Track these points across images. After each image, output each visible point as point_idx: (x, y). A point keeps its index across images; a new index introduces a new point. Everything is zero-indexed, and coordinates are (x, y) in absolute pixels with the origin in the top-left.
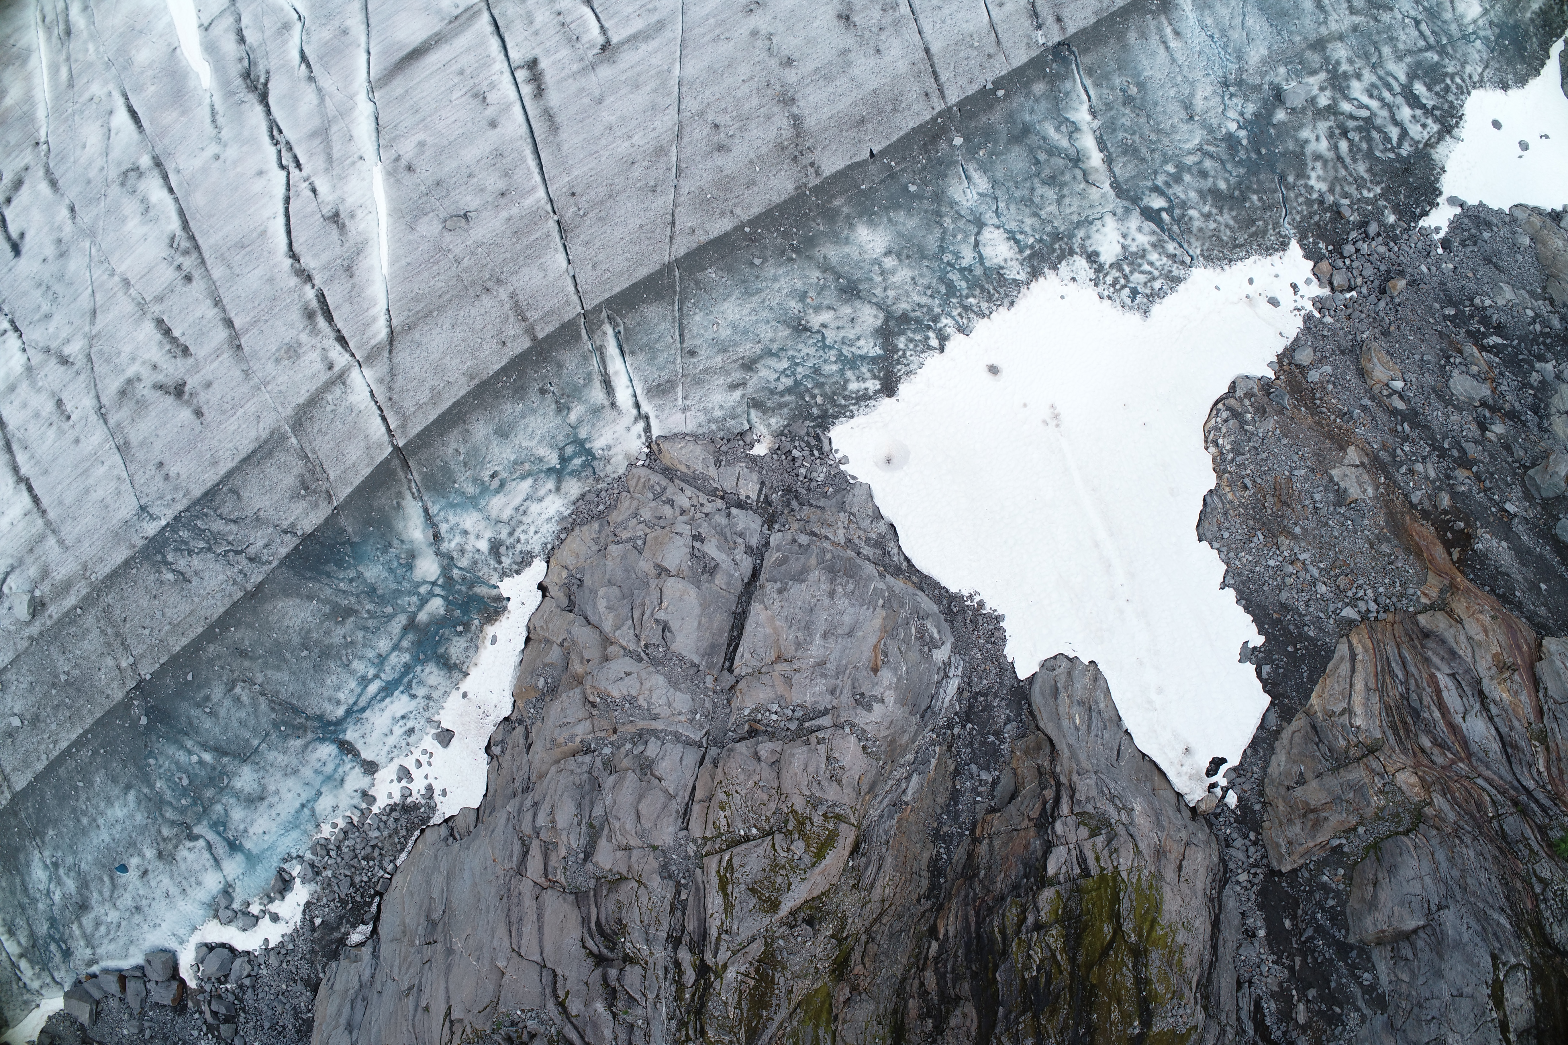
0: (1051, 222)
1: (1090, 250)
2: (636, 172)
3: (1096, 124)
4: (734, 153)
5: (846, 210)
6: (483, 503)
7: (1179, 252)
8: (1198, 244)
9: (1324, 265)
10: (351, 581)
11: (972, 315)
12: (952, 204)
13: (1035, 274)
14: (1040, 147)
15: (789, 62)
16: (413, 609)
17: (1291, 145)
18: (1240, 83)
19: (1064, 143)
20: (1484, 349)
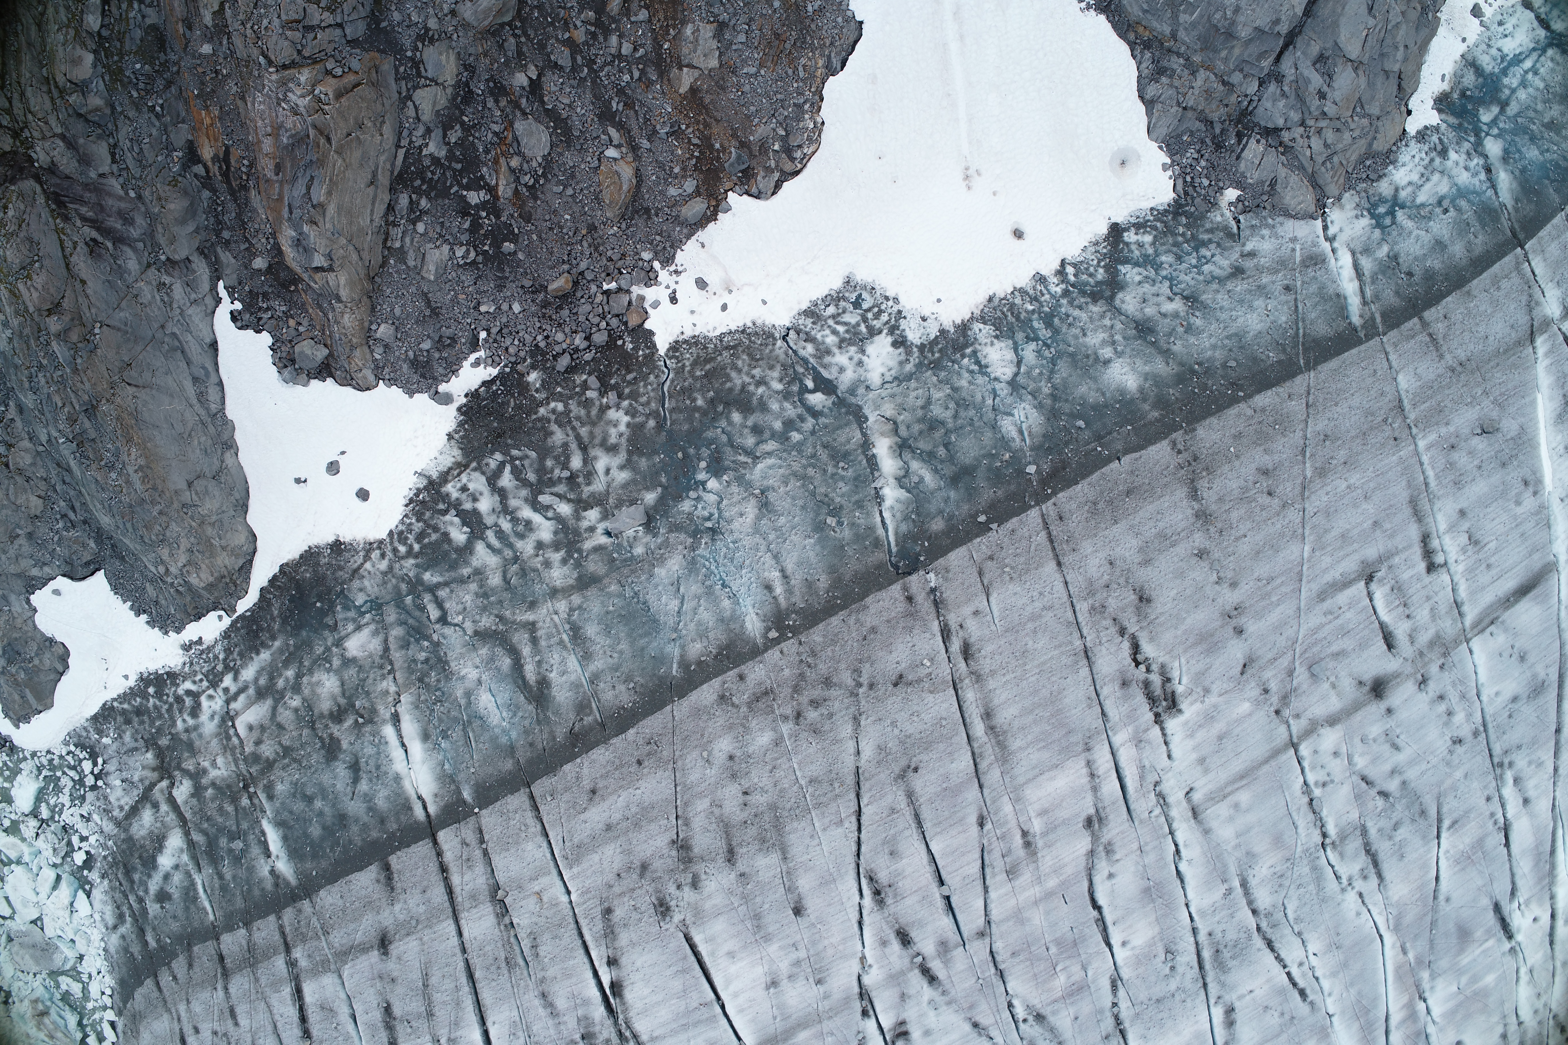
0: (940, 382)
1: (901, 350)
2: (1342, 455)
3: (878, 484)
4: (1253, 466)
5: (1146, 407)
6: (1454, 191)
7: (800, 346)
8: (777, 352)
9: (633, 321)
11: (1031, 292)
12: (1039, 407)
13: (964, 328)
14: (942, 462)
15: (1201, 554)
16: (1503, 117)
17: (643, 463)
18: (696, 534)
19: (915, 465)
20: (492, 190)
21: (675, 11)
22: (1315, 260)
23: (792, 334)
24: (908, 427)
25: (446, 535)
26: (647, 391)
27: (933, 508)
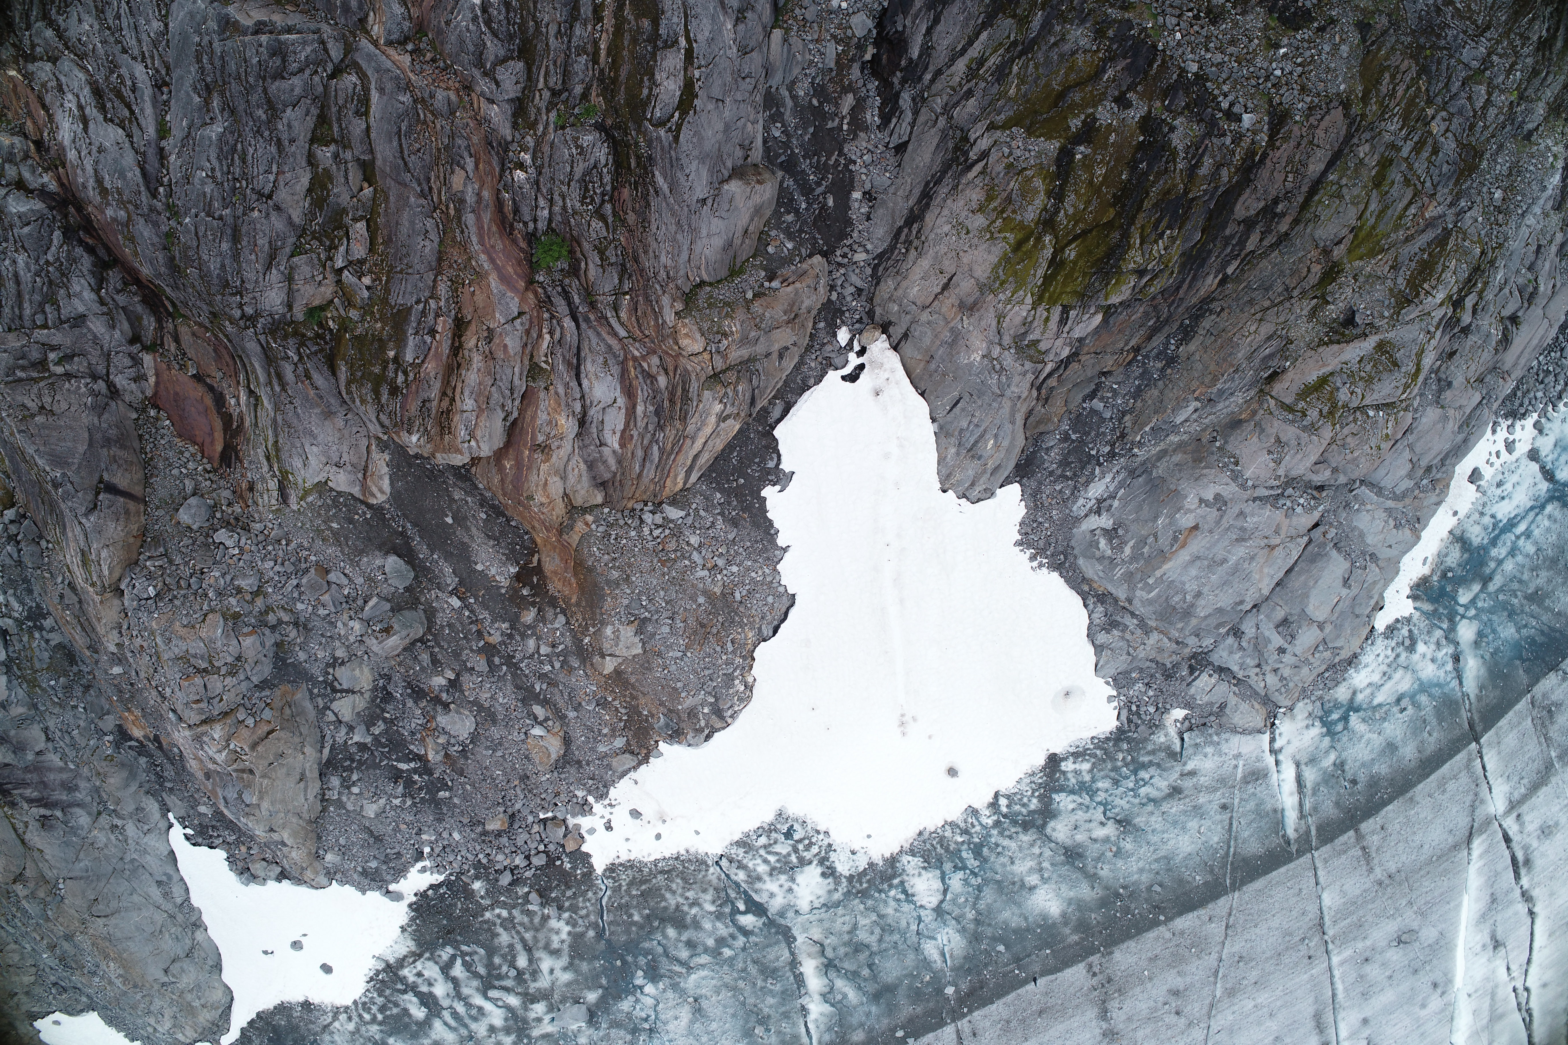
1: (830, 880)
2: (1254, 976)
3: (804, 1001)
4: (1165, 988)
5: (1067, 931)
6: (1416, 686)
7: (732, 871)
8: (710, 877)
9: (570, 847)
10: (1526, 626)
11: (962, 825)
12: (963, 931)
13: (892, 861)
14: (865, 980)
16: (1483, 596)
17: (585, 966)
18: (635, 1031)
19: (840, 983)
20: (421, 758)
21: (594, 613)
22: (1257, 776)
23: (724, 863)
24: (834, 949)
25: (406, 1011)
26: (586, 906)
27: (854, 1020)
